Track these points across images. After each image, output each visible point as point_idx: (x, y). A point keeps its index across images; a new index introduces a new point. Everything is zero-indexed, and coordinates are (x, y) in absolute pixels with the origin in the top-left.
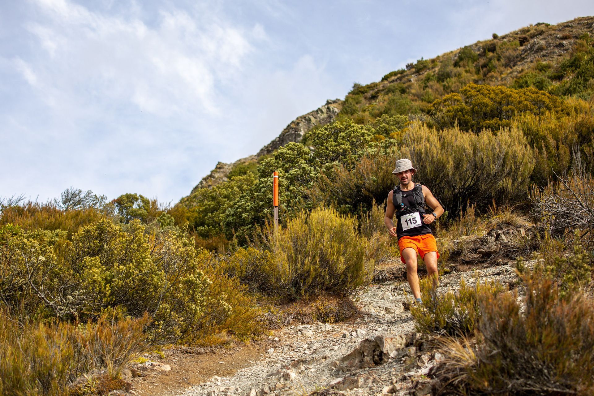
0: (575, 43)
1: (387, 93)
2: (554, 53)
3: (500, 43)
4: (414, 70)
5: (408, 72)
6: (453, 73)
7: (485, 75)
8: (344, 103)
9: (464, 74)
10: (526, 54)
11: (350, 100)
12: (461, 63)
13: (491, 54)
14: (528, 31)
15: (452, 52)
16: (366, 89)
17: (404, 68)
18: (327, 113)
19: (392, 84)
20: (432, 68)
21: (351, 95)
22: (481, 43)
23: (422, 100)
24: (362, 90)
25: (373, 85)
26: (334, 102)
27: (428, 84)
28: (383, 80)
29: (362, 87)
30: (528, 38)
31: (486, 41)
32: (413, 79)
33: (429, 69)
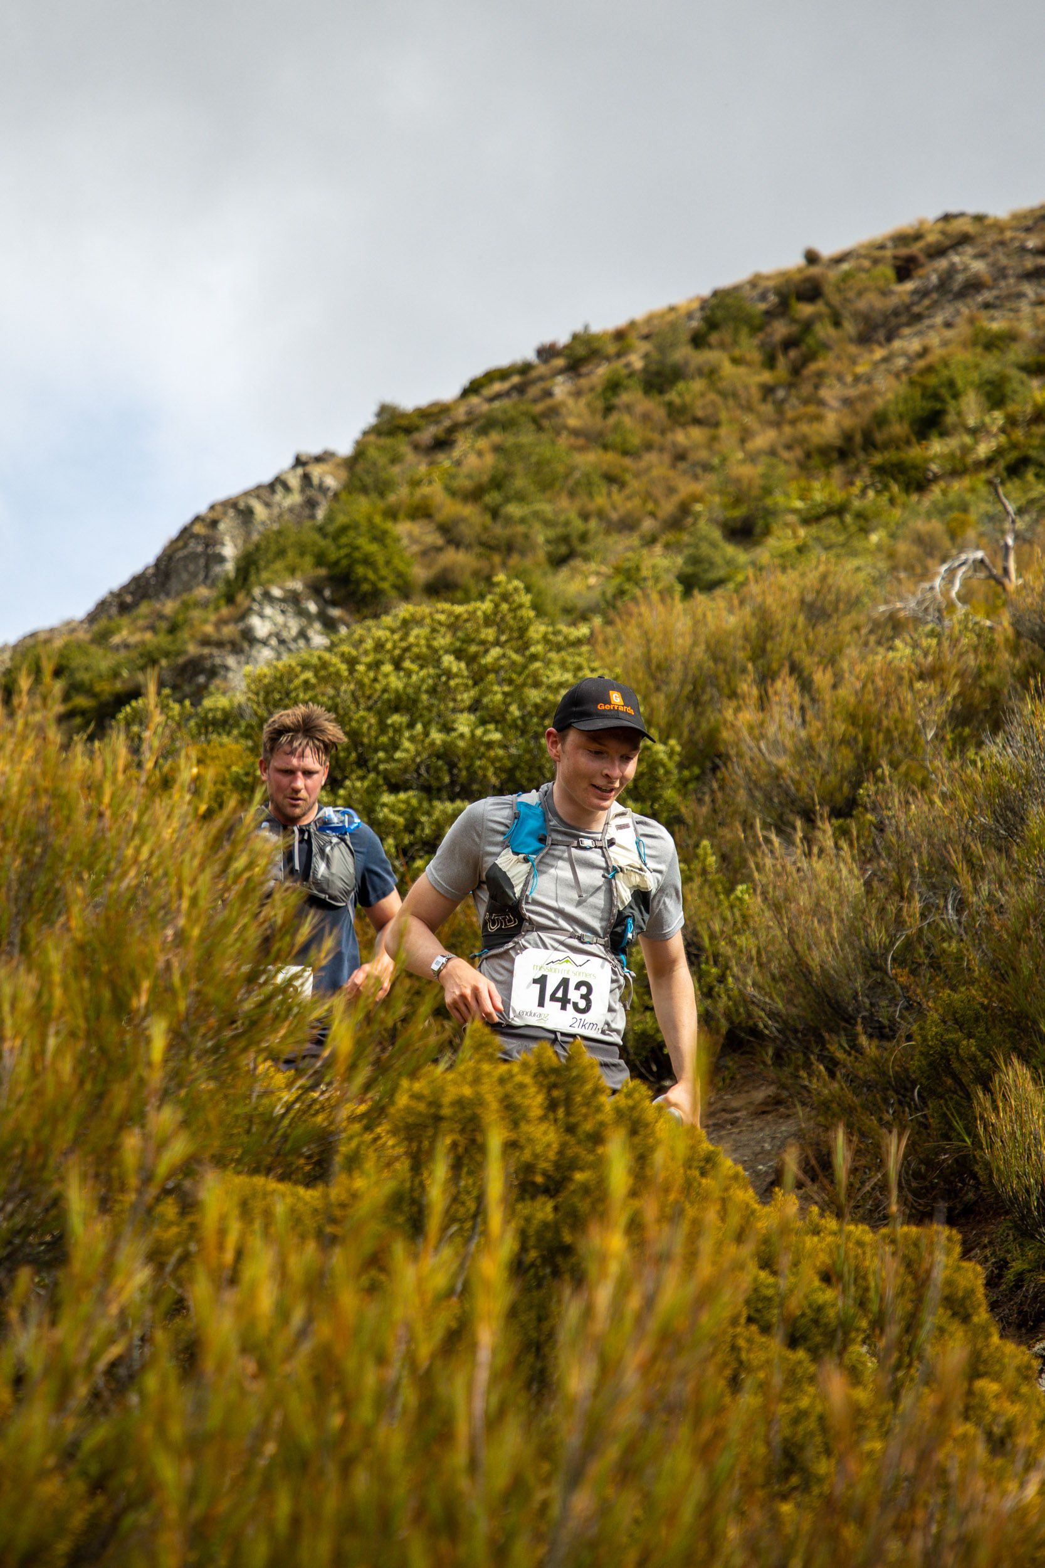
1: (483, 431)
2: (1020, 295)
3: (833, 275)
4: (560, 362)
5: (542, 369)
6: (692, 367)
7: (796, 371)
8: (352, 463)
9: (727, 368)
10: (926, 302)
11: (372, 452)
12: (714, 338)
13: (806, 310)
14: (918, 236)
15: (672, 309)
16: (417, 421)
17: (530, 356)
18: (302, 491)
19: (497, 404)
20: (619, 355)
21: (372, 438)
22: (768, 278)
23: (605, 447)
24: (404, 422)
25: (436, 410)
26: (319, 459)
27: (617, 401)
28: (466, 393)
29: (403, 415)
30: (922, 258)
31: (783, 274)
32: (561, 388)
33: (608, 359)
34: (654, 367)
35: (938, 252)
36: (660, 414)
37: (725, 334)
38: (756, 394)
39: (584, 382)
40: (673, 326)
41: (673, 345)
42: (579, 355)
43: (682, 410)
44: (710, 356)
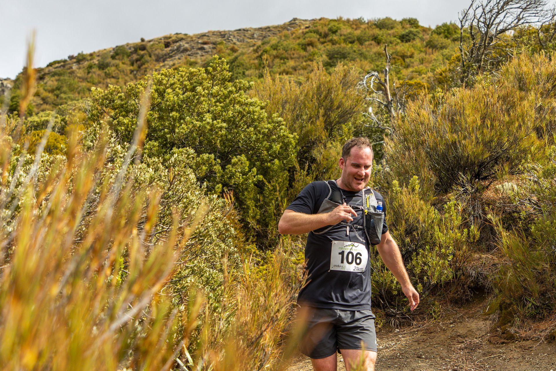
0: (214, 48)
1: (53, 76)
2: (197, 53)
3: (148, 45)
4: (75, 60)
5: (70, 62)
6: (111, 64)
7: (139, 67)
8: (15, 81)
9: (121, 65)
10: (174, 53)
11: (21, 79)
12: (117, 57)
13: (142, 52)
14: (170, 38)
15: (105, 50)
17: (66, 58)
19: (57, 69)
20: (91, 60)
22: (131, 44)
23: (88, 82)
25: (40, 69)
26: (6, 80)
27: (91, 70)
28: (48, 66)
30: (171, 43)
31: (135, 44)
32: (75, 67)
33: (88, 60)
34: (101, 63)
35: (175, 42)
36: (103, 75)
37: (121, 57)
38: (129, 72)
39: (81, 66)
40: (105, 53)
41: (106, 58)
42: (80, 59)
43: (109, 74)
44: (116, 62)
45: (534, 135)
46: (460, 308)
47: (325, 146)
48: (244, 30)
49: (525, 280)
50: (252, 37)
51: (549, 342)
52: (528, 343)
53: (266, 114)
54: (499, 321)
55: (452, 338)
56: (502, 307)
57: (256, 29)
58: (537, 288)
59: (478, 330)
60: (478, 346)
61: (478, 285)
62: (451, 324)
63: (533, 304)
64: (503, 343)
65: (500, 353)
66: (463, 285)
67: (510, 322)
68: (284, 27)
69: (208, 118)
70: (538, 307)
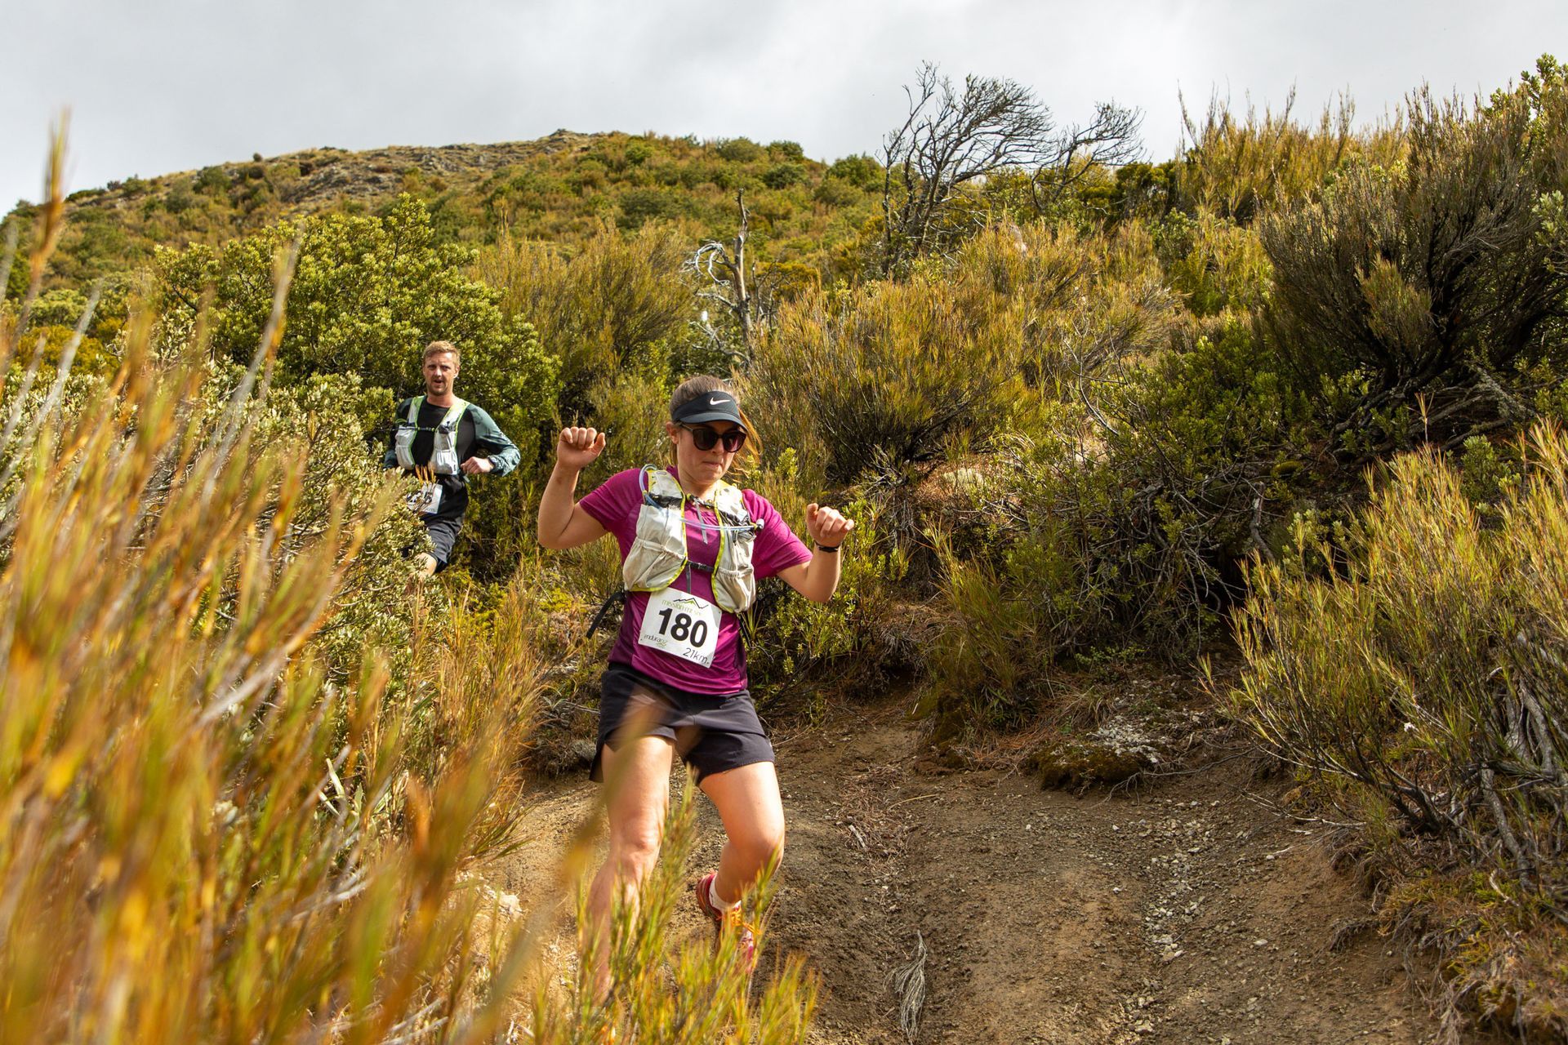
35: (325, 165)
36: (176, 223)
37: (212, 189)
38: (227, 220)
40: (182, 181)
41: (183, 190)
42: (131, 190)
43: (188, 223)
44: (204, 198)
45: (1019, 379)
46: (862, 705)
47: (613, 383)
48: (460, 148)
49: (990, 655)
50: (475, 162)
51: (1027, 774)
52: (987, 774)
53: (500, 316)
54: (935, 732)
55: (846, 762)
56: (944, 705)
57: (483, 148)
58: (1010, 670)
59: (896, 747)
60: (895, 779)
61: (899, 662)
62: (845, 735)
63: (1001, 701)
64: (941, 774)
65: (935, 792)
66: (872, 662)
67: (956, 734)
68: (539, 146)
69: (384, 316)
70: (1010, 707)
